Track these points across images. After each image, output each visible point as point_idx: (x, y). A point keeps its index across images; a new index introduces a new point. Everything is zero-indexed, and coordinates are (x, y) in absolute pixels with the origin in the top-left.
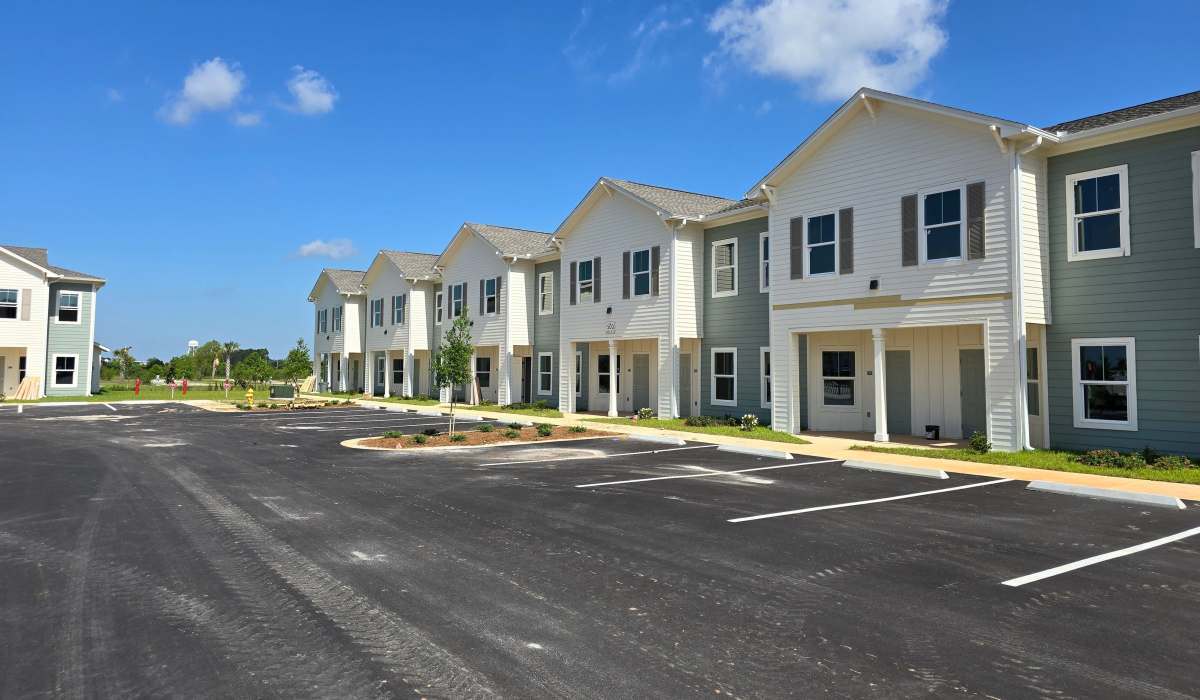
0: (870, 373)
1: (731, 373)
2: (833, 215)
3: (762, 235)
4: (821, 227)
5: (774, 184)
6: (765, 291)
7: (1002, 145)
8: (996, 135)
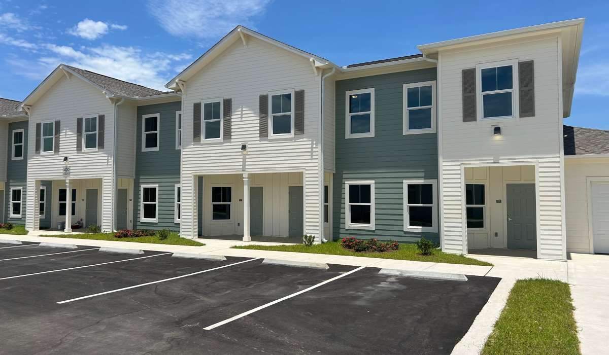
0: (241, 200)
1: (154, 201)
2: (220, 102)
3: (178, 113)
4: (212, 110)
5: (185, 80)
6: (179, 149)
7: (315, 70)
8: (313, 64)
